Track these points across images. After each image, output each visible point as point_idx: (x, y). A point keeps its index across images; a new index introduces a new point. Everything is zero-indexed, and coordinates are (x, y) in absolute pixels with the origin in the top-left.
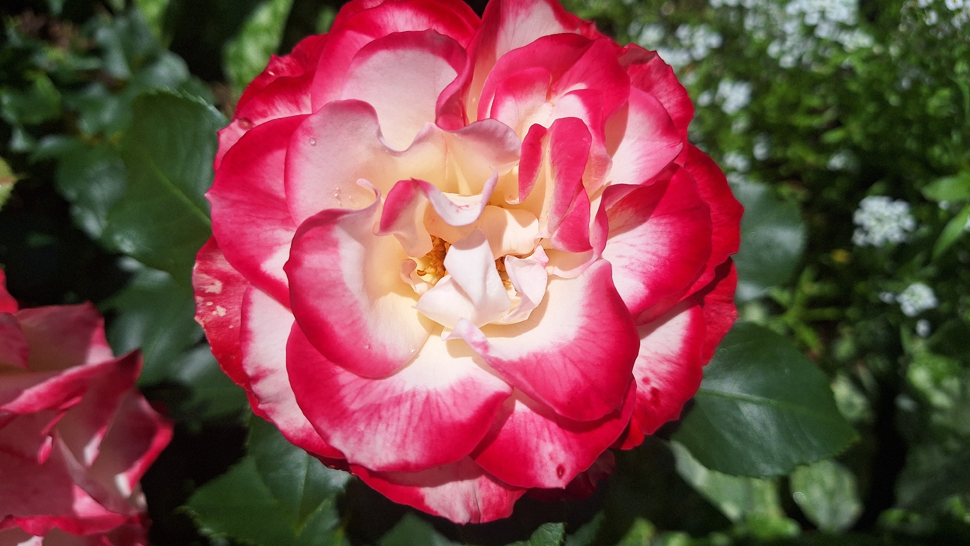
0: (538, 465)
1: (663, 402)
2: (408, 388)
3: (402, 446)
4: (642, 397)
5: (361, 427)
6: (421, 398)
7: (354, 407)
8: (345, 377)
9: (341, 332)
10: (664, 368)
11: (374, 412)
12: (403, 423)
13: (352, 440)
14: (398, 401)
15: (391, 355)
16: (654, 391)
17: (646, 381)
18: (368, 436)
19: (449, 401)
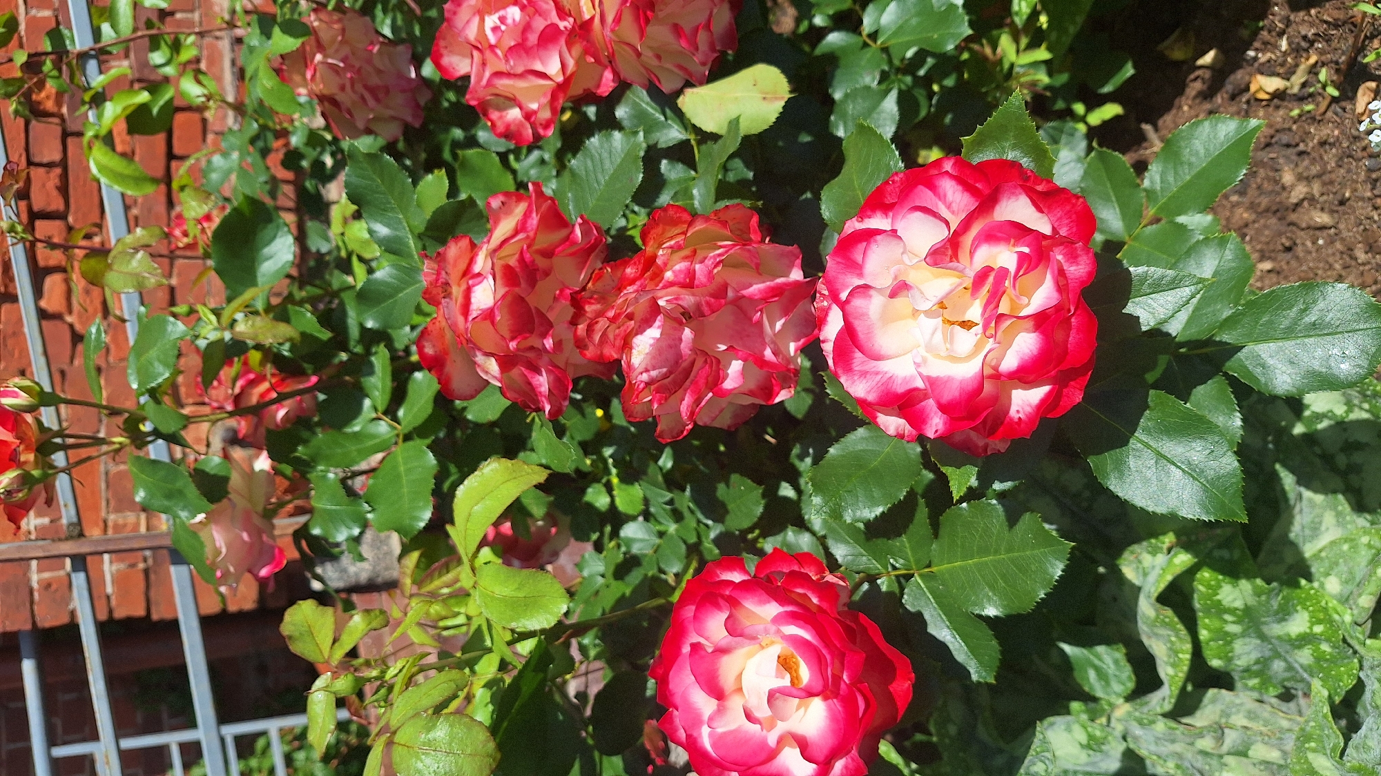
0: (928, 425)
1: (1022, 425)
2: (885, 369)
3: (869, 392)
4: (1011, 419)
5: (856, 378)
6: (888, 376)
7: (856, 369)
8: (858, 355)
9: (861, 336)
10: (1029, 410)
11: (864, 374)
12: (874, 383)
13: (850, 382)
14: (877, 373)
15: (883, 352)
16: (1020, 418)
17: (1018, 412)
18: (857, 382)
19: (900, 382)
